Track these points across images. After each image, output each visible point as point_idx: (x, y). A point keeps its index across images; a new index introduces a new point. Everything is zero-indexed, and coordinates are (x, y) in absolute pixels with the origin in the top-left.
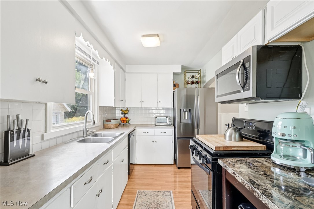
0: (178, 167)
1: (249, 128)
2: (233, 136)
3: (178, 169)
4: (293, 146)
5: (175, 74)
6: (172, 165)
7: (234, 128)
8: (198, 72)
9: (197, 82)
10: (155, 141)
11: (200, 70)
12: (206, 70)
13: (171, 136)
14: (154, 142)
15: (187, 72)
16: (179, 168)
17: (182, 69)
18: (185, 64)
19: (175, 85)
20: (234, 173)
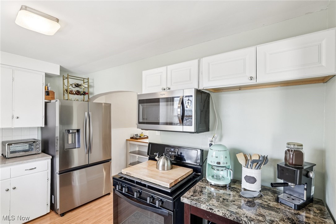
0: (61, 214)
1: (171, 153)
2: (166, 165)
3: (61, 216)
4: (221, 170)
5: (47, 76)
6: (48, 214)
7: (165, 157)
8: (83, 80)
9: (84, 94)
10: (13, 187)
11: (88, 79)
12: (93, 80)
13: (47, 171)
14: (11, 189)
15: (69, 77)
16: (63, 215)
17: (61, 70)
18: (65, 66)
19: (47, 93)
20: (212, 209)
